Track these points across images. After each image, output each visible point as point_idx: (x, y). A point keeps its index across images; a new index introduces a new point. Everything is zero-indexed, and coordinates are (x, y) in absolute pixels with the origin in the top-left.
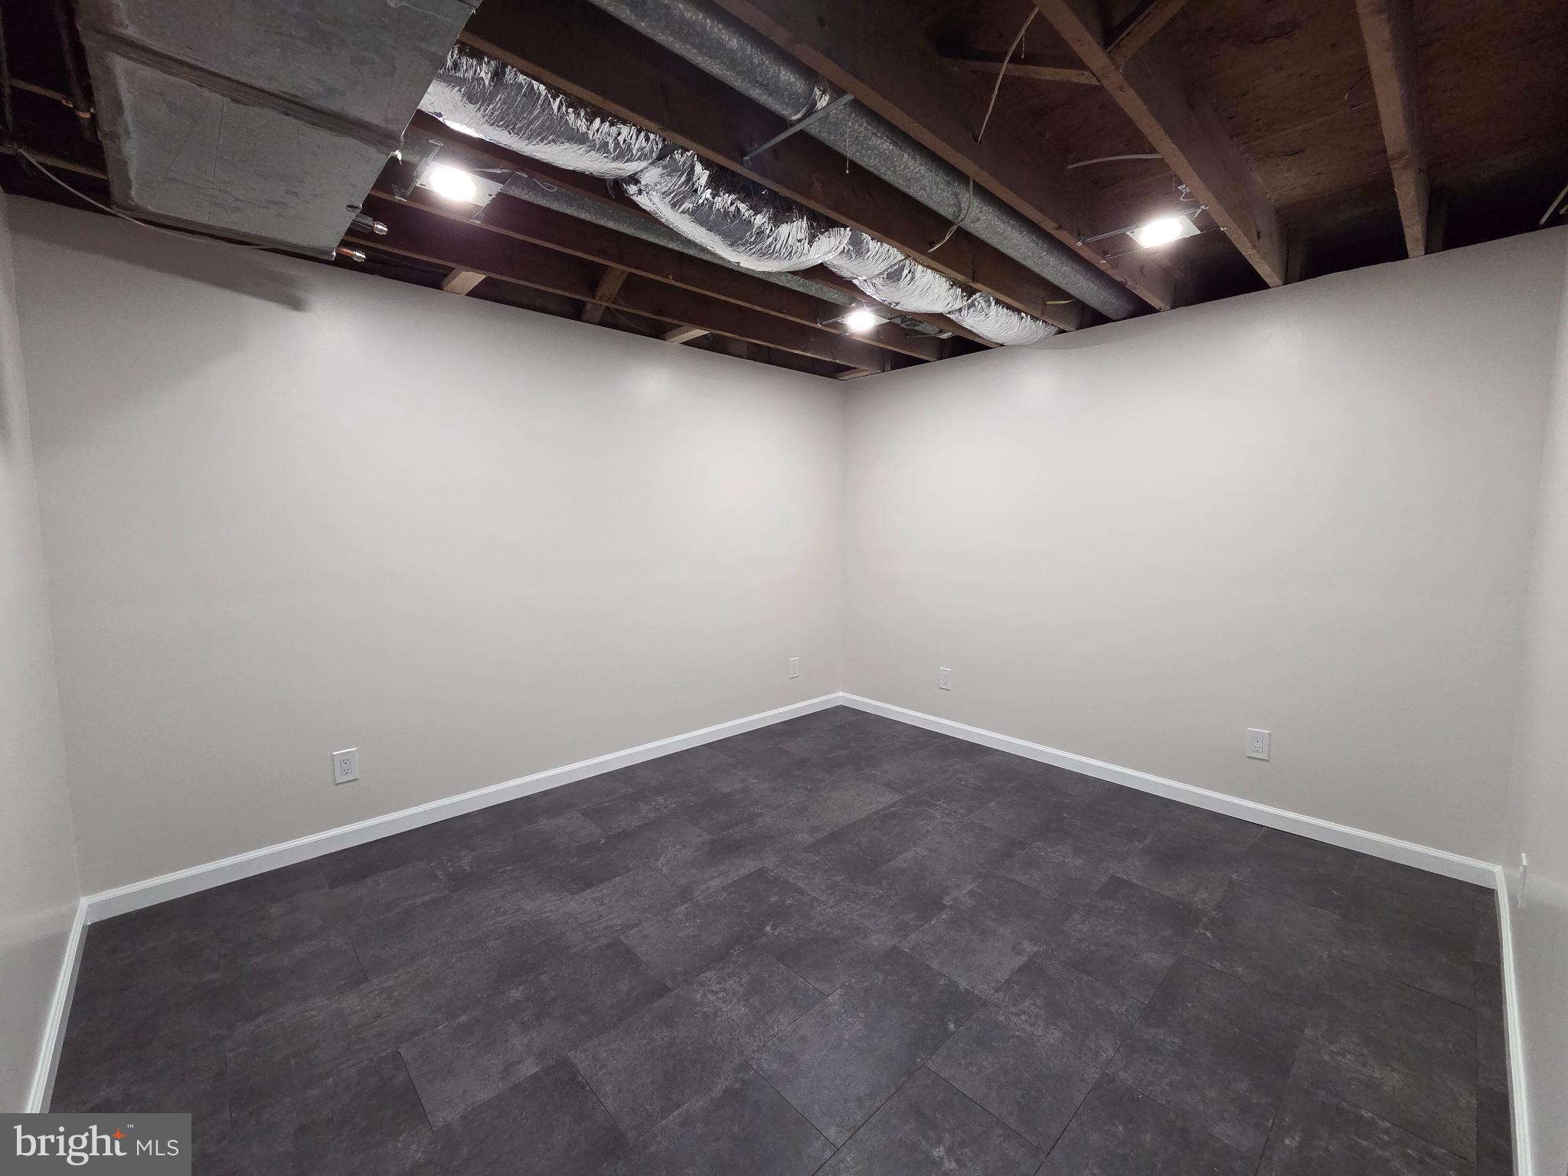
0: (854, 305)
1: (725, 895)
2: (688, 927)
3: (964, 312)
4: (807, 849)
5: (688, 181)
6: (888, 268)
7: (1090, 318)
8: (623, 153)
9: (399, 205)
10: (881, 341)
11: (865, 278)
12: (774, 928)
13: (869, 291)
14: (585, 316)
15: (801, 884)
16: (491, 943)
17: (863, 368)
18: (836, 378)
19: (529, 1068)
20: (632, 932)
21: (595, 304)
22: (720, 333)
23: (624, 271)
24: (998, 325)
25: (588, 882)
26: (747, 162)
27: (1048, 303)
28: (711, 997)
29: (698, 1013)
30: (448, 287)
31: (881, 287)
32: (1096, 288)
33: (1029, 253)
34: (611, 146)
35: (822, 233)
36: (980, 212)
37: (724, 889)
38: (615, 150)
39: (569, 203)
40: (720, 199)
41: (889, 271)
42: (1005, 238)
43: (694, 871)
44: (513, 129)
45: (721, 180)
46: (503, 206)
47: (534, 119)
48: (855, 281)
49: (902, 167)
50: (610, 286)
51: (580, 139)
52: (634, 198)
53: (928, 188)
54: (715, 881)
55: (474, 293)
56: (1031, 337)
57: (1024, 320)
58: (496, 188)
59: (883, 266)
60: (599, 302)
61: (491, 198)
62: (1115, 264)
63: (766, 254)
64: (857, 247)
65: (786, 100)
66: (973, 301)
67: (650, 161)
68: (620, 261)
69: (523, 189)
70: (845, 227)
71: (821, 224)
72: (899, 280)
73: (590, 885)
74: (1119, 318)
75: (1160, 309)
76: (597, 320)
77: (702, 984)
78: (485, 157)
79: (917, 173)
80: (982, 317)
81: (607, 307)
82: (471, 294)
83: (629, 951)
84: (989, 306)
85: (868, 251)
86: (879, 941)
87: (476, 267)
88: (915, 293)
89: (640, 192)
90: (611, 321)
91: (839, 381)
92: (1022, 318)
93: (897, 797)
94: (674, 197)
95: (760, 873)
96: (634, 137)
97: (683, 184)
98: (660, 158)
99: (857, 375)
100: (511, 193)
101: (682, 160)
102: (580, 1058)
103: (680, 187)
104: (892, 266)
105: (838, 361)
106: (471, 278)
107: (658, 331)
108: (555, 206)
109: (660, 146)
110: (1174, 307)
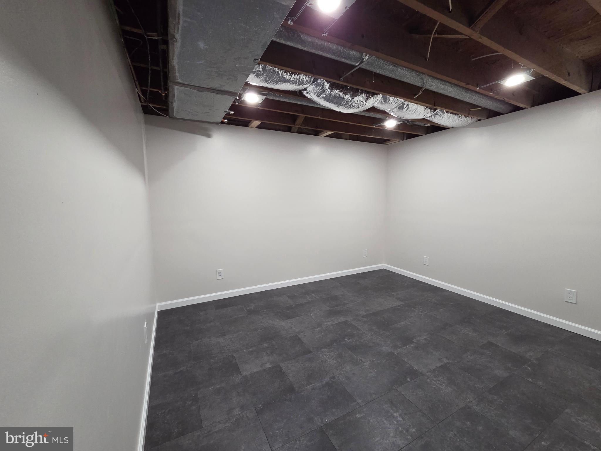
0: (387, 118)
1: (332, 327)
2: (319, 335)
3: (433, 117)
4: (363, 317)
5: (322, 89)
6: (398, 106)
7: (492, 114)
8: (301, 83)
9: (237, 105)
10: (400, 130)
11: (390, 110)
12: (349, 339)
13: (392, 114)
14: (292, 131)
15: (359, 327)
16: (259, 330)
17: (394, 139)
18: (384, 144)
19: (268, 366)
20: (301, 334)
21: (295, 127)
22: (338, 132)
23: (303, 116)
24: (449, 120)
25: (289, 317)
26: (342, 80)
27: (471, 110)
28: (324, 356)
29: (320, 360)
30: (251, 126)
31: (396, 112)
32: (492, 103)
33: (457, 94)
34: (297, 81)
35: (370, 98)
36: (433, 83)
37: (332, 325)
38: (298, 83)
39: (286, 98)
40: (333, 92)
41: (399, 106)
42: (445, 90)
43: (323, 319)
44: (268, 82)
45: (333, 86)
46: (266, 102)
47: (275, 78)
48: (387, 111)
49: (398, 73)
50: (300, 121)
51: (288, 81)
52: (305, 95)
53: (409, 78)
54: (329, 323)
55: (258, 127)
56: (466, 123)
57: (461, 117)
58: (264, 97)
59: (396, 105)
60: (296, 126)
61: (262, 100)
62: (498, 94)
63: (351, 107)
64: (385, 100)
65: (353, 60)
66: (437, 112)
67: (310, 84)
68: (302, 113)
69: (272, 96)
70: (379, 94)
71: (370, 94)
72: (403, 109)
73: (289, 318)
74: (506, 113)
75: (525, 108)
76: (296, 131)
77: (322, 352)
78: (261, 90)
79: (404, 74)
80: (441, 118)
81: (299, 127)
82: (257, 128)
83: (299, 339)
84: (444, 113)
85: (390, 101)
86: (386, 349)
87: (258, 119)
88: (410, 113)
89: (307, 93)
90: (300, 132)
91: (385, 145)
92: (460, 116)
93: (401, 303)
94: (318, 94)
95: (345, 322)
96: (305, 78)
97: (321, 89)
98: (313, 82)
99: (393, 142)
100: (268, 98)
101: (320, 82)
102: (283, 366)
103: (320, 90)
104: (399, 105)
105: (384, 138)
106: (257, 123)
107: (317, 133)
108: (281, 100)
109: (313, 79)
110: (533, 106)
